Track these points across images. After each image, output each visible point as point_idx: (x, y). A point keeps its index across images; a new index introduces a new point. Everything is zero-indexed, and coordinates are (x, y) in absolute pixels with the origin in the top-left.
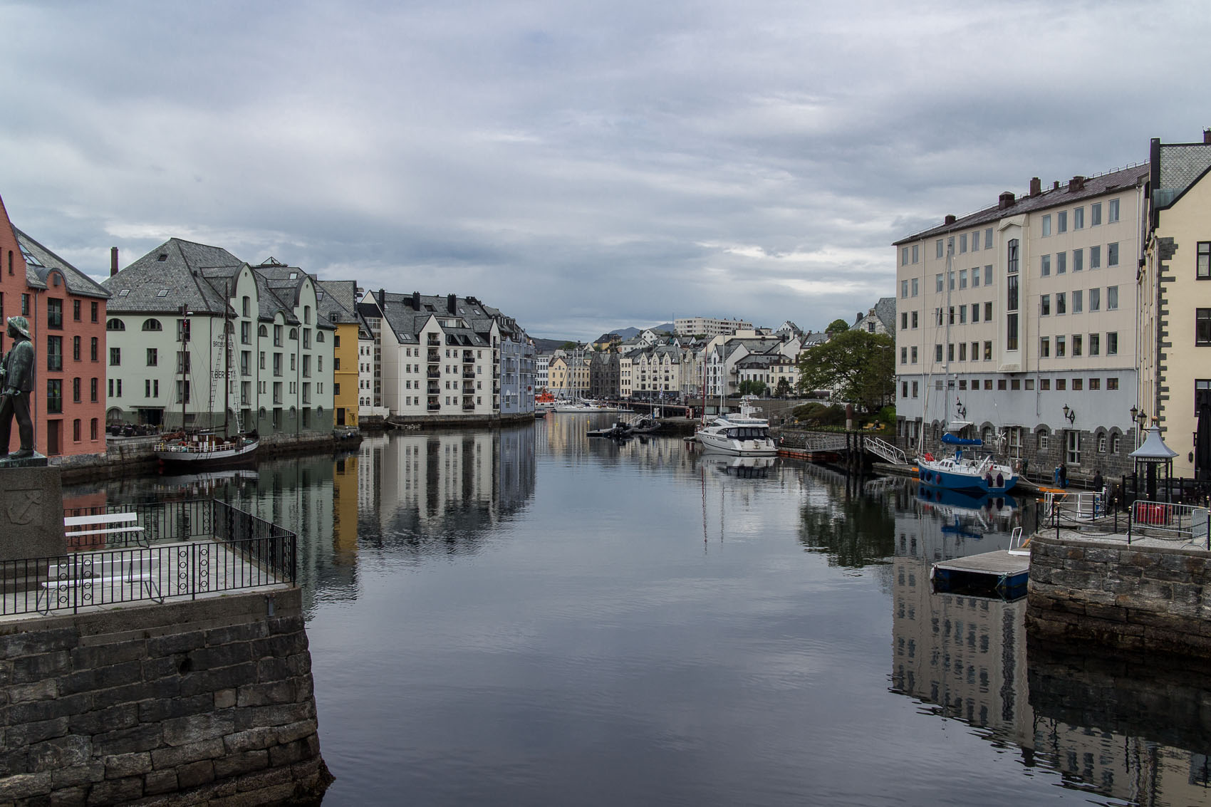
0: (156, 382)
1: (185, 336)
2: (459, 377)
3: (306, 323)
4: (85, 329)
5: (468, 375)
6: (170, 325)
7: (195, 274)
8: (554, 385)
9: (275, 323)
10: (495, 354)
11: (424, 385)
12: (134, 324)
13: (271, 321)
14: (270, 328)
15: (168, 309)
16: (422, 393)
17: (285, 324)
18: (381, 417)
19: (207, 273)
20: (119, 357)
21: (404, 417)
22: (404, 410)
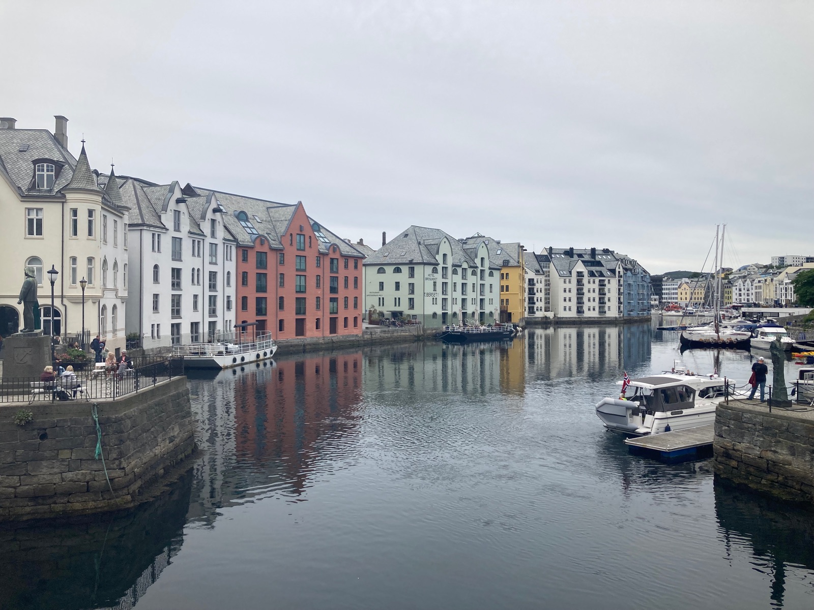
0: (399, 298)
1: (412, 275)
2: (596, 295)
3: (482, 265)
4: (351, 273)
5: (602, 293)
6: (405, 270)
7: (419, 243)
8: (681, 299)
9: (462, 267)
10: (619, 281)
11: (574, 300)
12: (389, 270)
13: (460, 266)
14: (459, 270)
15: (404, 261)
16: (574, 304)
17: (469, 268)
18: (549, 318)
19: (427, 242)
20: (383, 286)
21: (562, 318)
22: (562, 314)
